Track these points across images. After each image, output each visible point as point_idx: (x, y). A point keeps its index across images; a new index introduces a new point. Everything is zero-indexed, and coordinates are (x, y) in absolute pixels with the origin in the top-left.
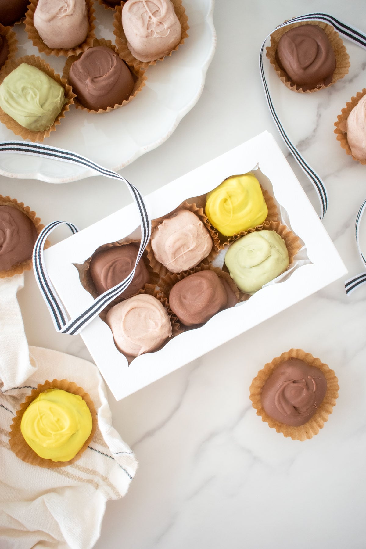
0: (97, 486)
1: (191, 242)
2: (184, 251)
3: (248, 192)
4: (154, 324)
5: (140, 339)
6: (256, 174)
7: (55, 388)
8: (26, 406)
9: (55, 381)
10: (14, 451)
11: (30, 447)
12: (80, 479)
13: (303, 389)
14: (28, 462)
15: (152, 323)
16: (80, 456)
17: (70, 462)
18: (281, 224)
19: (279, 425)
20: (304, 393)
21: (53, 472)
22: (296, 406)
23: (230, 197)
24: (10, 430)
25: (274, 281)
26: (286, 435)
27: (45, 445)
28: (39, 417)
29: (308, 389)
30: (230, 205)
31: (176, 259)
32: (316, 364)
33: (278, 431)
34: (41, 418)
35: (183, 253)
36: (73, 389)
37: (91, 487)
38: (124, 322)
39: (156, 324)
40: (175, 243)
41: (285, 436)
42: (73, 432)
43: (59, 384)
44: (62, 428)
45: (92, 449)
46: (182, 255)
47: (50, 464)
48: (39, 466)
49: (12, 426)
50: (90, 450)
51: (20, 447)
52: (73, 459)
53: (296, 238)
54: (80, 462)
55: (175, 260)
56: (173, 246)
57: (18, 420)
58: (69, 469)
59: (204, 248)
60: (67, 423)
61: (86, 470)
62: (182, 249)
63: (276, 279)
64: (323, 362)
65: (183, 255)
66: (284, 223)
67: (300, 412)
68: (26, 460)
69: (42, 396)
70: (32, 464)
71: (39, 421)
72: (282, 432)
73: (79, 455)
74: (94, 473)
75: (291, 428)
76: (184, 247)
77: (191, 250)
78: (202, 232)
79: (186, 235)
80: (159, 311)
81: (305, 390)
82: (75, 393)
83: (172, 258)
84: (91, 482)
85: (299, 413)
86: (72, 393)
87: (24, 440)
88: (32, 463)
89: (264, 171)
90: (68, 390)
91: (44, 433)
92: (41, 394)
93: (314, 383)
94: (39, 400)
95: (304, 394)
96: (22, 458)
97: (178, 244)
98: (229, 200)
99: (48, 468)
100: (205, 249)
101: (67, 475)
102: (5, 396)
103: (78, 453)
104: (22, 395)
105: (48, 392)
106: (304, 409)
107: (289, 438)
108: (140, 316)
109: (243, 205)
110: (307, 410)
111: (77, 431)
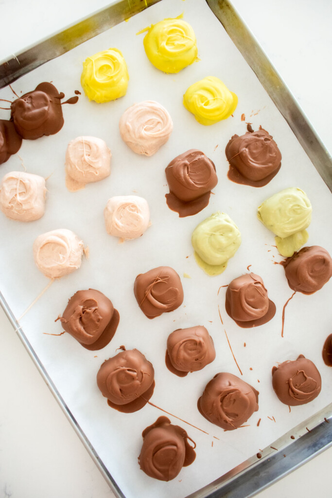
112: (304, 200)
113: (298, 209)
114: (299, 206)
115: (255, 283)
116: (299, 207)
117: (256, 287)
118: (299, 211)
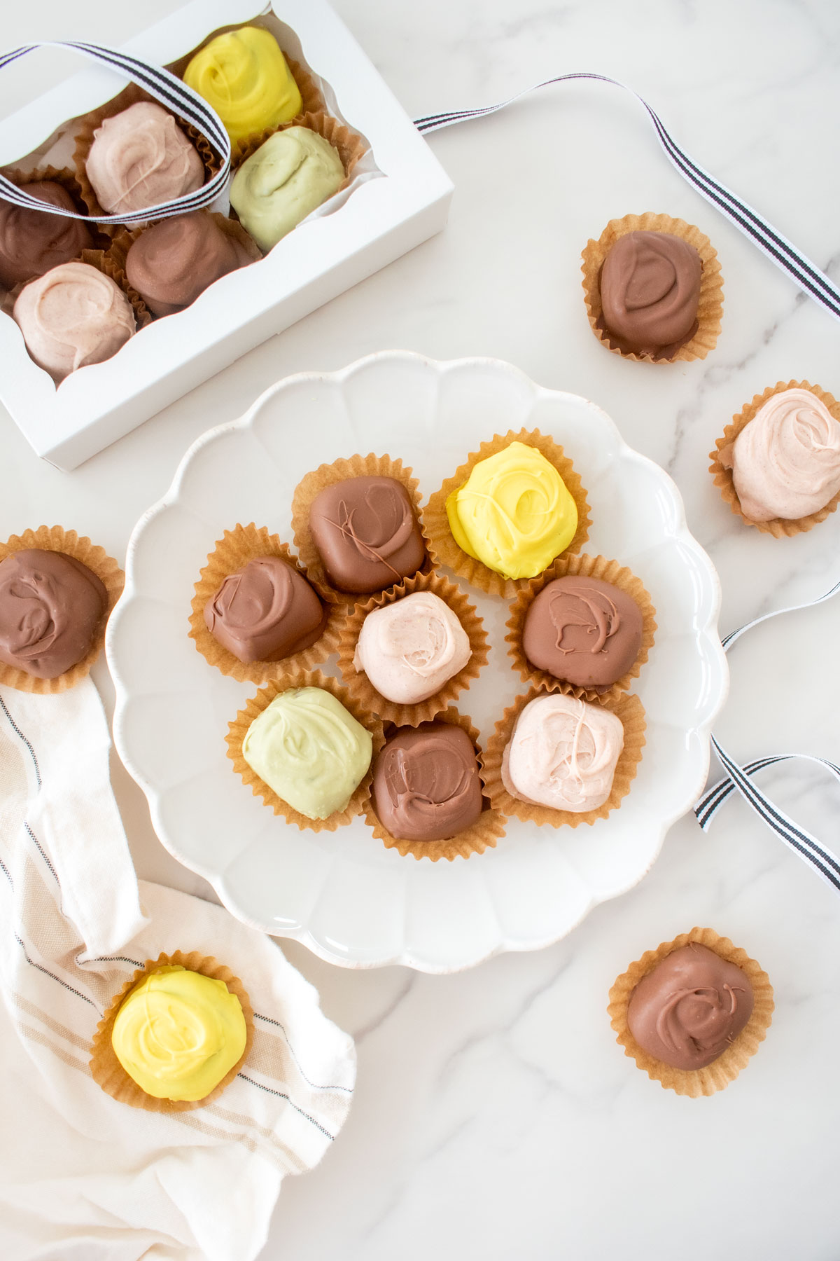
0: (252, 1146)
1: (155, 153)
2: (144, 172)
3: (253, 54)
4: (96, 306)
5: (69, 333)
6: (267, 23)
7: (177, 964)
8: (122, 1000)
9: (177, 953)
10: (98, 1081)
11: (127, 1074)
12: (222, 1134)
13: (713, 1008)
14: (124, 1101)
15: (92, 306)
16: (222, 1091)
17: (202, 1103)
18: (325, 117)
19: (654, 1062)
20: (714, 1016)
21: (172, 1119)
22: (697, 1037)
23: (222, 66)
24: (93, 1042)
25: (314, 214)
26: (665, 1085)
27: (158, 1075)
28: (148, 1023)
29: (721, 1008)
30: (223, 82)
31: (132, 190)
32: (735, 957)
33: (652, 1076)
34: (152, 1024)
35: (143, 176)
36: (213, 967)
37: (242, 1149)
38: (40, 306)
39: (100, 306)
40: (123, 152)
41: (663, 1086)
42: (212, 1053)
43: (184, 959)
44: (191, 1045)
45: (243, 1077)
46: (142, 181)
47: (166, 1105)
48: (144, 1108)
49: (96, 1036)
50: (239, 1078)
51: (109, 1074)
52: (208, 1097)
53: (357, 138)
54: (222, 1103)
55: (131, 193)
56: (120, 159)
57: (108, 1026)
58: (202, 1114)
59: (183, 170)
60: (201, 1037)
61: (233, 1117)
62: (140, 169)
63: (319, 209)
64: (750, 955)
65: (145, 181)
66: (332, 114)
67: (701, 1048)
68: (121, 1097)
69: (153, 984)
70: (132, 1106)
71: (147, 1030)
72: (659, 1078)
73: (219, 1088)
74: (248, 1121)
75: (674, 1070)
76: (143, 166)
77: (158, 171)
78: (176, 136)
79: (144, 140)
80: (107, 287)
81: (714, 1009)
82: (214, 976)
83: (123, 186)
84: (241, 1138)
85: (698, 1050)
86: (208, 976)
87: (116, 1060)
88: (131, 1103)
89: (283, 16)
90: (201, 971)
91: (156, 1052)
92: (150, 977)
93: (733, 998)
94: (149, 991)
95: (713, 1018)
96: (112, 1093)
97: (129, 156)
98: (221, 73)
99: (162, 1112)
100: (186, 170)
101: (197, 1125)
102: (83, 972)
103: (217, 1087)
104: (114, 974)
105: (163, 973)
106: (709, 1044)
107: (671, 1091)
108: (69, 295)
109: (248, 81)
110: (713, 1045)
111: (220, 1050)
112: (268, 729)
113: (293, 739)
114: (285, 741)
115: (220, 615)
116: (289, 739)
117: (226, 608)
118: (298, 736)
